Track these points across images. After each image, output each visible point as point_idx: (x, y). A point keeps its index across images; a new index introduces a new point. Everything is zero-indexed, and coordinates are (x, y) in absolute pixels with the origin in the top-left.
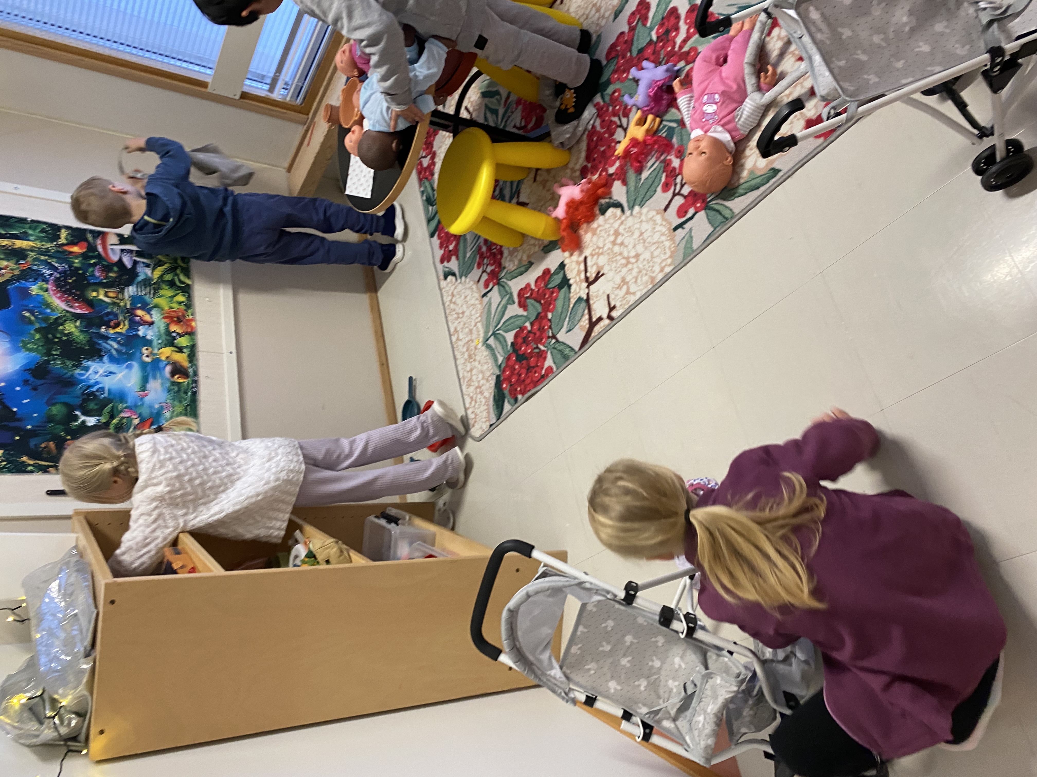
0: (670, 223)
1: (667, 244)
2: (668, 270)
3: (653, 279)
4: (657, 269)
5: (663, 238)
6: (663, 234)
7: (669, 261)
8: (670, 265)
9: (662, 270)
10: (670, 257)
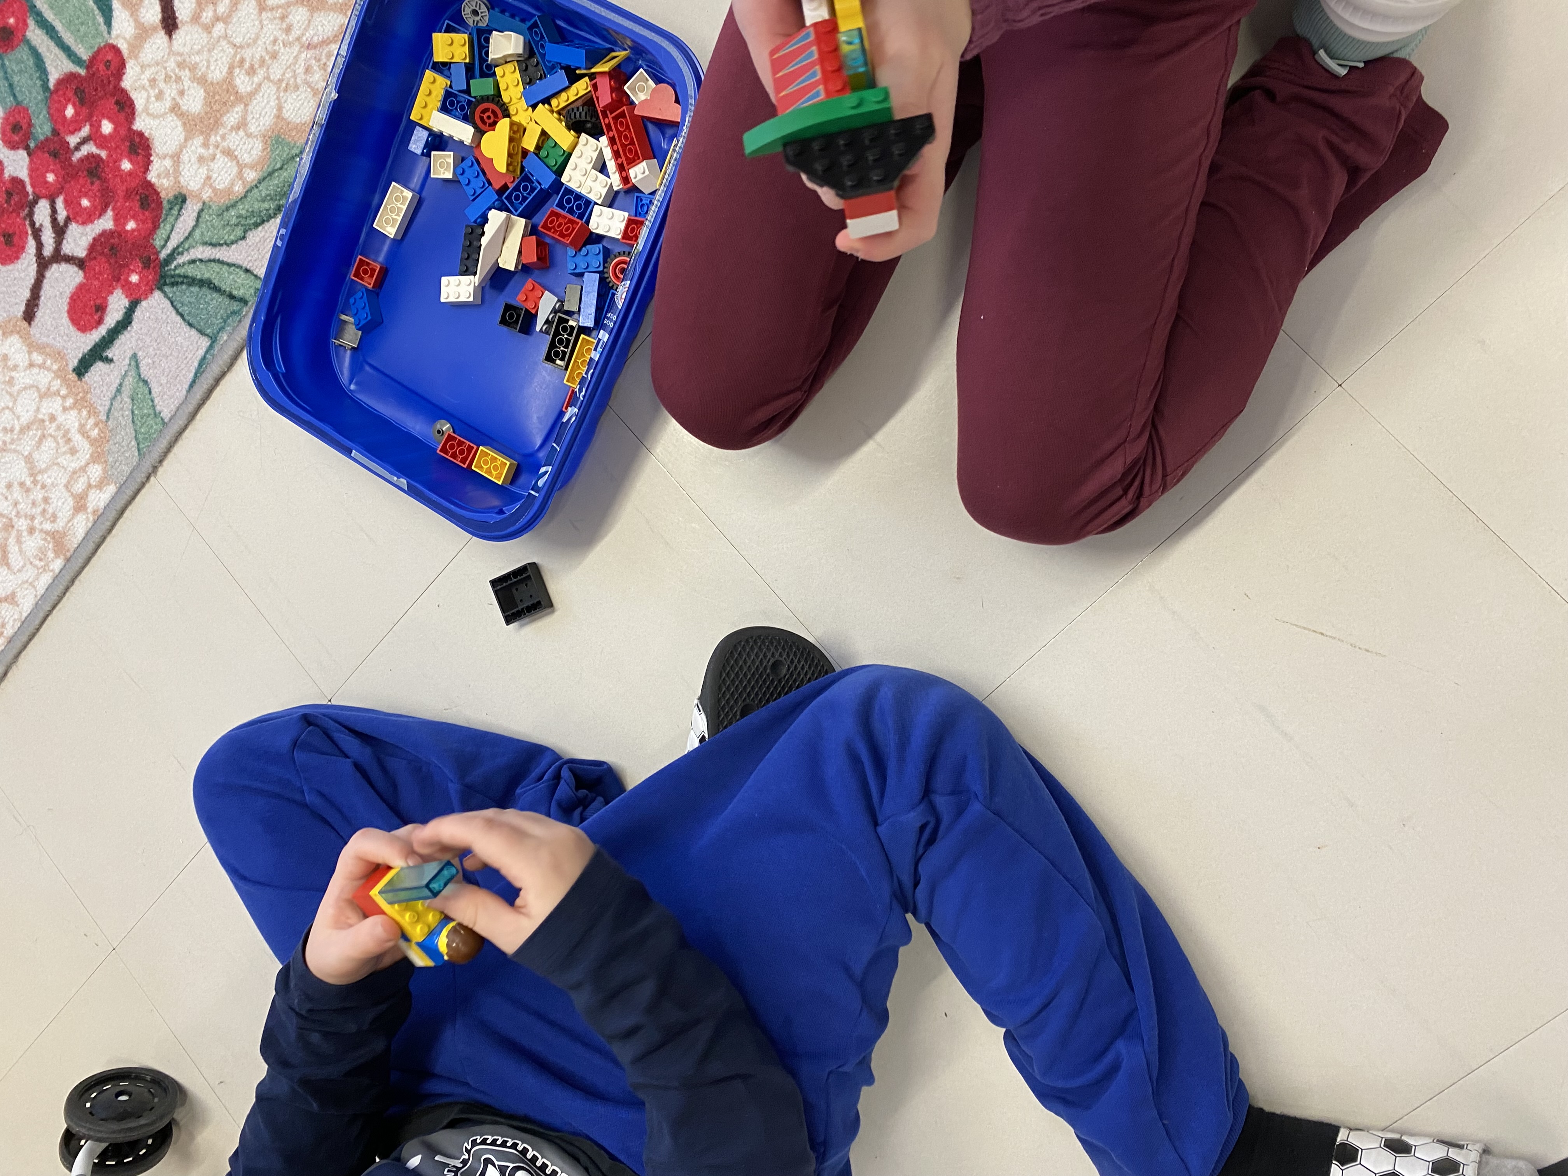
0: (59, 355)
1: (72, 420)
2: (100, 499)
3: (57, 539)
4: (62, 504)
5: (53, 406)
6: (45, 395)
7: (96, 472)
8: (100, 486)
9: (80, 505)
10: (96, 458)
